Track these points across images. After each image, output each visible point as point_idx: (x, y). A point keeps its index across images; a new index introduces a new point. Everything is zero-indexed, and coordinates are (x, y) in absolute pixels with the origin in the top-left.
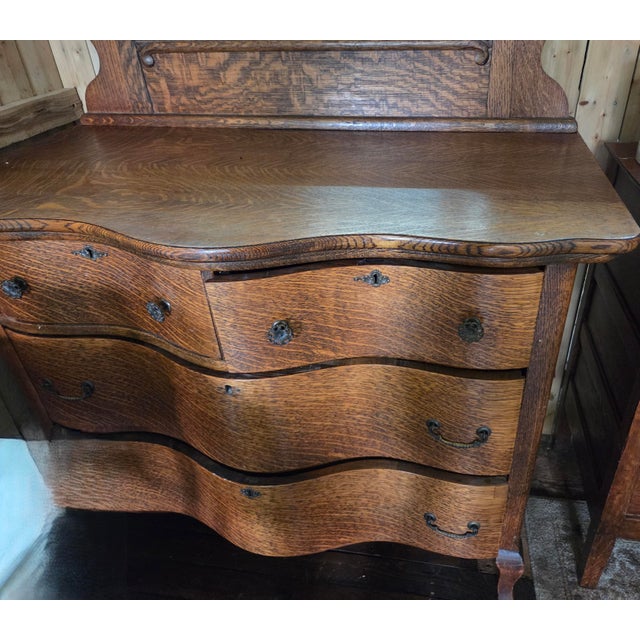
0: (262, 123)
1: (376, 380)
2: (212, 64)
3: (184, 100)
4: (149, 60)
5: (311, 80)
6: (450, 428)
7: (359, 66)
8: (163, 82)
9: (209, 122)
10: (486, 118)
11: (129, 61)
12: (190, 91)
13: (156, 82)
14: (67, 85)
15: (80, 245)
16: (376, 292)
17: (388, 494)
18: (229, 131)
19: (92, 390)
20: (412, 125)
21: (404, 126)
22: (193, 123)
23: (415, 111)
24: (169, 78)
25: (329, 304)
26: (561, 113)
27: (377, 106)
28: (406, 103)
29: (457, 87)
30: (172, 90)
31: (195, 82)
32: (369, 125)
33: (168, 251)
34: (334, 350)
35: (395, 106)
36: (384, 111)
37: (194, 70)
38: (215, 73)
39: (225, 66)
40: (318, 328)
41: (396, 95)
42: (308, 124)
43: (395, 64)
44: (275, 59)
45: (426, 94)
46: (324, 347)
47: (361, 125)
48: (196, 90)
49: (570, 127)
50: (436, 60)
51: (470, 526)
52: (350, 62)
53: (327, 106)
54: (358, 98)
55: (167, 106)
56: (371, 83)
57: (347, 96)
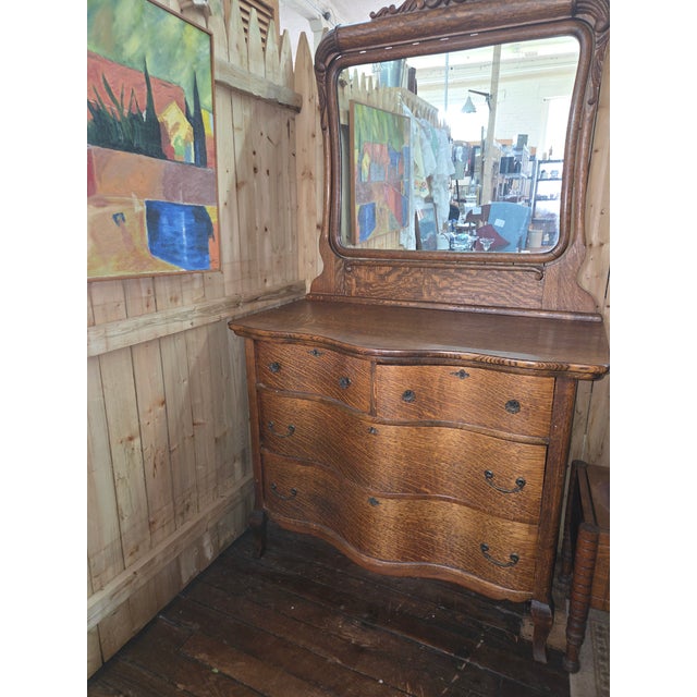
0: (405, 304)
1: (455, 439)
2: (382, 272)
3: (363, 289)
4: (349, 269)
5: (435, 283)
6: (500, 477)
7: (465, 277)
8: (354, 280)
9: (374, 301)
10: (540, 310)
11: (339, 268)
12: (368, 285)
13: (350, 280)
14: (301, 278)
15: (312, 349)
16: (462, 382)
17: (458, 524)
18: (385, 307)
19: (293, 430)
20: (494, 311)
21: (489, 311)
22: (365, 302)
23: (496, 302)
24: (358, 278)
25: (435, 386)
26: (591, 310)
27: (473, 298)
28: (491, 298)
29: (523, 292)
30: (358, 284)
31: (371, 280)
32: (467, 309)
33: (359, 349)
34: (435, 414)
35: (484, 299)
36: (477, 302)
37: (372, 275)
38: (382, 277)
39: (388, 274)
40: (428, 399)
41: (486, 294)
42: (430, 306)
43: (486, 277)
44: (416, 272)
45: (504, 294)
46: (429, 411)
47: (462, 309)
48: (370, 285)
49: (596, 319)
50: (511, 276)
51: (512, 557)
52: (460, 275)
53: (443, 297)
54: (462, 294)
55: (353, 292)
56: (471, 286)
57: (456, 292)
